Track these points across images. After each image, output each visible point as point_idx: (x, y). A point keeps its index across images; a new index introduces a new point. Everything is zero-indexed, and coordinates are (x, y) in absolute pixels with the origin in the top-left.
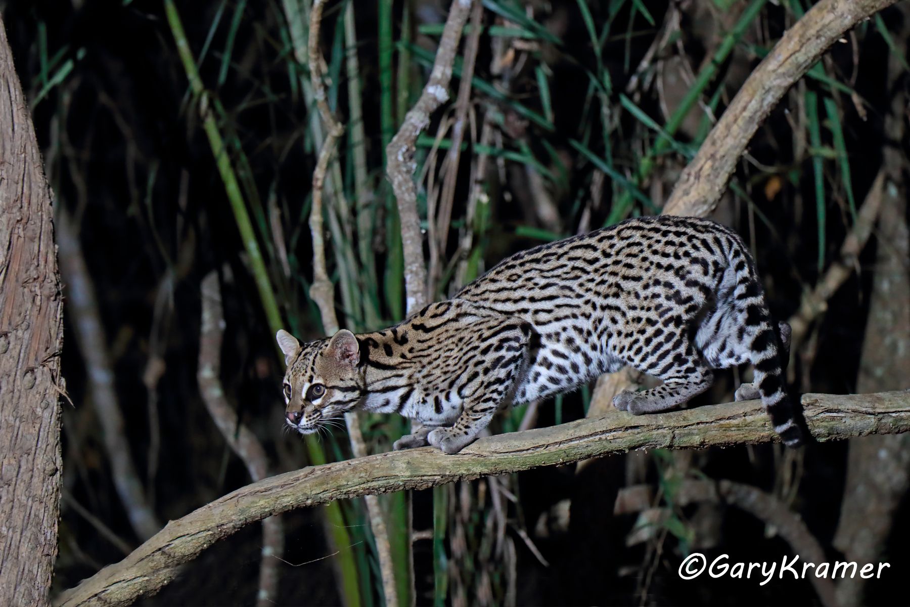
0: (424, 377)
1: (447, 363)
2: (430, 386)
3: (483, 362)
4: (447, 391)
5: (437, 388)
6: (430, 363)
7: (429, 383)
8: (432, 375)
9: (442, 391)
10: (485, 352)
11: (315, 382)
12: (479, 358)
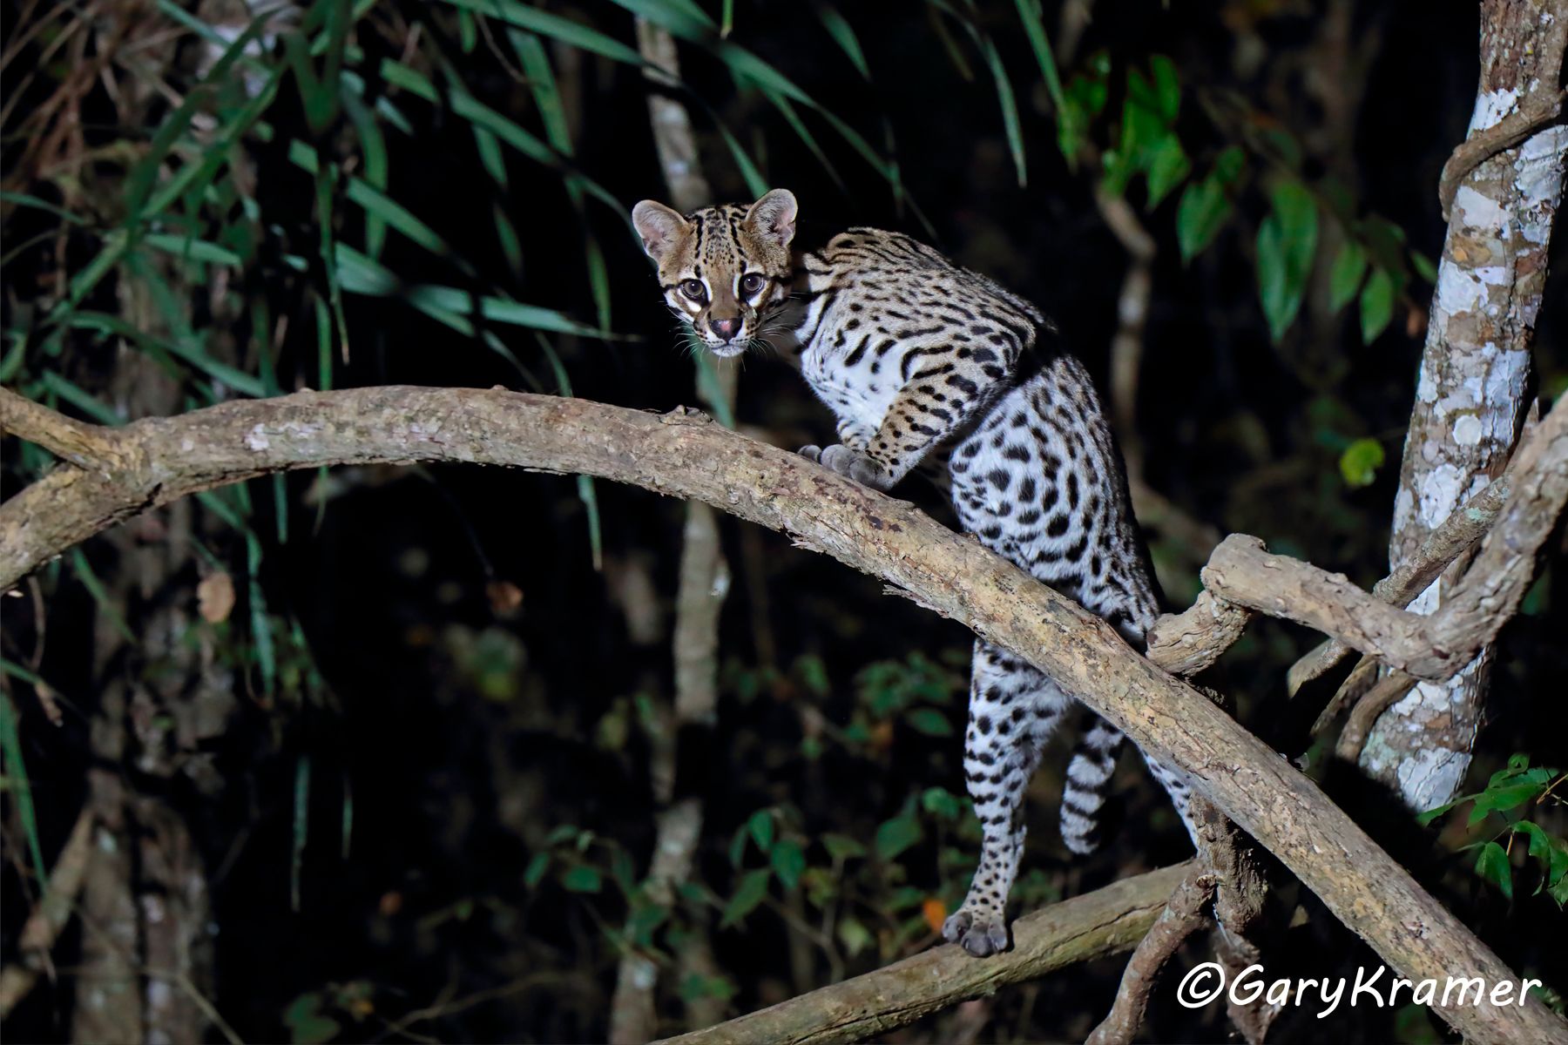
0: (866, 284)
1: (913, 290)
2: (867, 304)
3: (967, 340)
4: (892, 337)
5: (876, 319)
6: (889, 272)
7: (869, 298)
8: (880, 289)
9: (882, 330)
10: (978, 330)
11: (748, 271)
12: (966, 332)
